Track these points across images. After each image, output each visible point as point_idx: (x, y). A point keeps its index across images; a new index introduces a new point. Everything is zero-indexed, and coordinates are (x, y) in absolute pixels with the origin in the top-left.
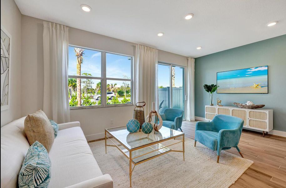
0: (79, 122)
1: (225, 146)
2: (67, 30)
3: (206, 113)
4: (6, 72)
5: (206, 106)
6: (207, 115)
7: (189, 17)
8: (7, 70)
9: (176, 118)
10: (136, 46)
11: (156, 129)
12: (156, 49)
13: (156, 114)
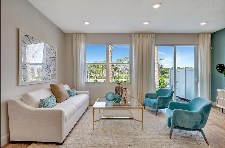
0: (88, 91)
1: (178, 125)
2: (83, 35)
3: (217, 98)
4: (54, 64)
5: (218, 90)
6: (219, 100)
7: (157, 6)
8: (55, 63)
9: (159, 97)
10: (132, 36)
11: (125, 101)
12: (154, 34)
13: (126, 90)
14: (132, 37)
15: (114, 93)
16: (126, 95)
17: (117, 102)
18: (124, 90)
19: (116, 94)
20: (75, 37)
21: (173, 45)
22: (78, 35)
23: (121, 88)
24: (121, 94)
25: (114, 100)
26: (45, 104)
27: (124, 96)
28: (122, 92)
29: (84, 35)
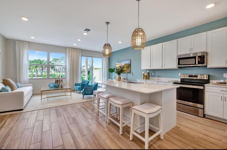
0: (31, 84)
9: (81, 84)
11: (62, 87)
12: (80, 49)
13: (62, 81)
14: (67, 50)
15: (54, 83)
16: (62, 84)
17: (57, 88)
18: (61, 81)
19: (55, 83)
20: (18, 44)
21: (91, 57)
22: (22, 42)
23: (59, 80)
24: (59, 83)
25: (55, 86)
26: (6, 90)
27: (61, 84)
28: (60, 82)
29: (28, 43)
